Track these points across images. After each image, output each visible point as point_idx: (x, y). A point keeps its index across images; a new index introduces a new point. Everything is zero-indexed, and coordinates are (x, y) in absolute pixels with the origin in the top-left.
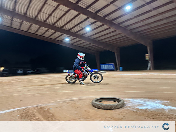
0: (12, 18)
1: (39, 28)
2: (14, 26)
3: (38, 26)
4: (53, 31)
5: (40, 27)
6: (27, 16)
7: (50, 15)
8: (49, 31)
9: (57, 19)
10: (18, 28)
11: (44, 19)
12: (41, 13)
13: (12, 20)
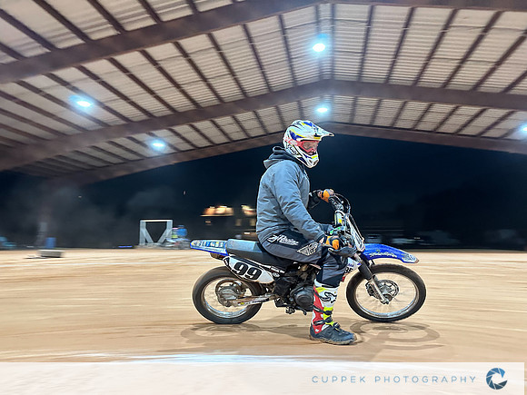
0: (355, 100)
1: (427, 111)
2: (358, 120)
3: (423, 105)
4: (475, 110)
5: (430, 106)
6: (392, 82)
7: (464, 60)
8: (458, 112)
9: (490, 66)
10: (367, 122)
11: (443, 79)
12: (433, 62)
13: (354, 104)
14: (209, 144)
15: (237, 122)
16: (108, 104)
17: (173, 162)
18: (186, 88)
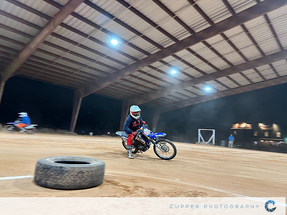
14: (238, 86)
15: (257, 72)
16: (184, 71)
17: (216, 98)
18: (225, 56)
